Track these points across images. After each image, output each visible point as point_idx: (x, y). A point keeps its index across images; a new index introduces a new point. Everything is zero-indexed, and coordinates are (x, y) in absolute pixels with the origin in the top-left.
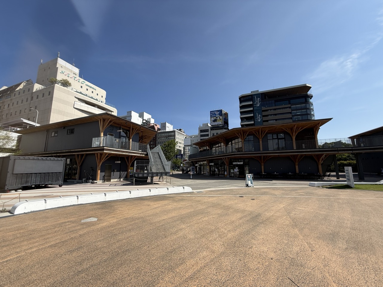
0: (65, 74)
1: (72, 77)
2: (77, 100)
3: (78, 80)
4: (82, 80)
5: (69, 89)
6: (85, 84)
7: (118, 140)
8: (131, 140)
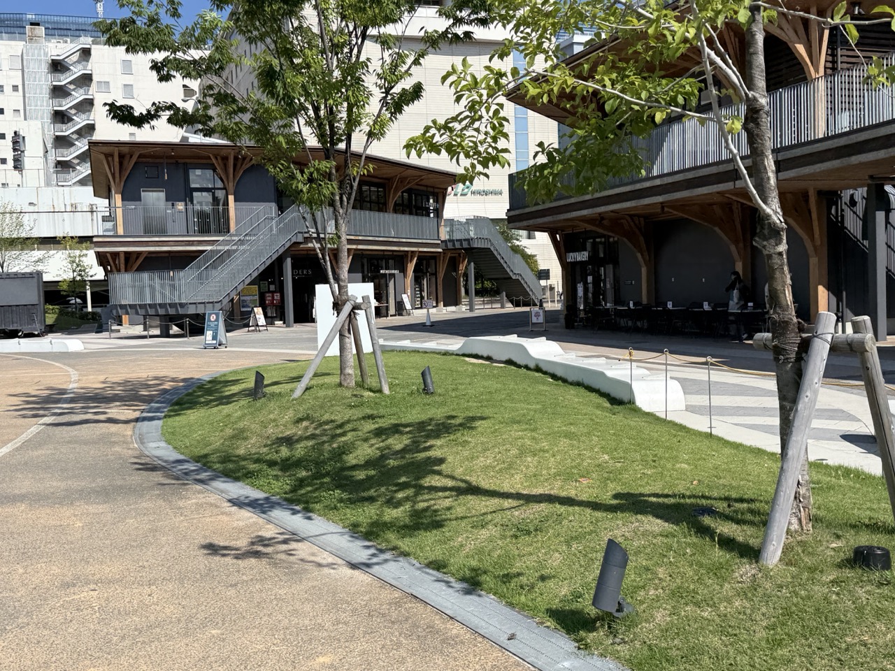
7: (183, 203)
8: (231, 198)
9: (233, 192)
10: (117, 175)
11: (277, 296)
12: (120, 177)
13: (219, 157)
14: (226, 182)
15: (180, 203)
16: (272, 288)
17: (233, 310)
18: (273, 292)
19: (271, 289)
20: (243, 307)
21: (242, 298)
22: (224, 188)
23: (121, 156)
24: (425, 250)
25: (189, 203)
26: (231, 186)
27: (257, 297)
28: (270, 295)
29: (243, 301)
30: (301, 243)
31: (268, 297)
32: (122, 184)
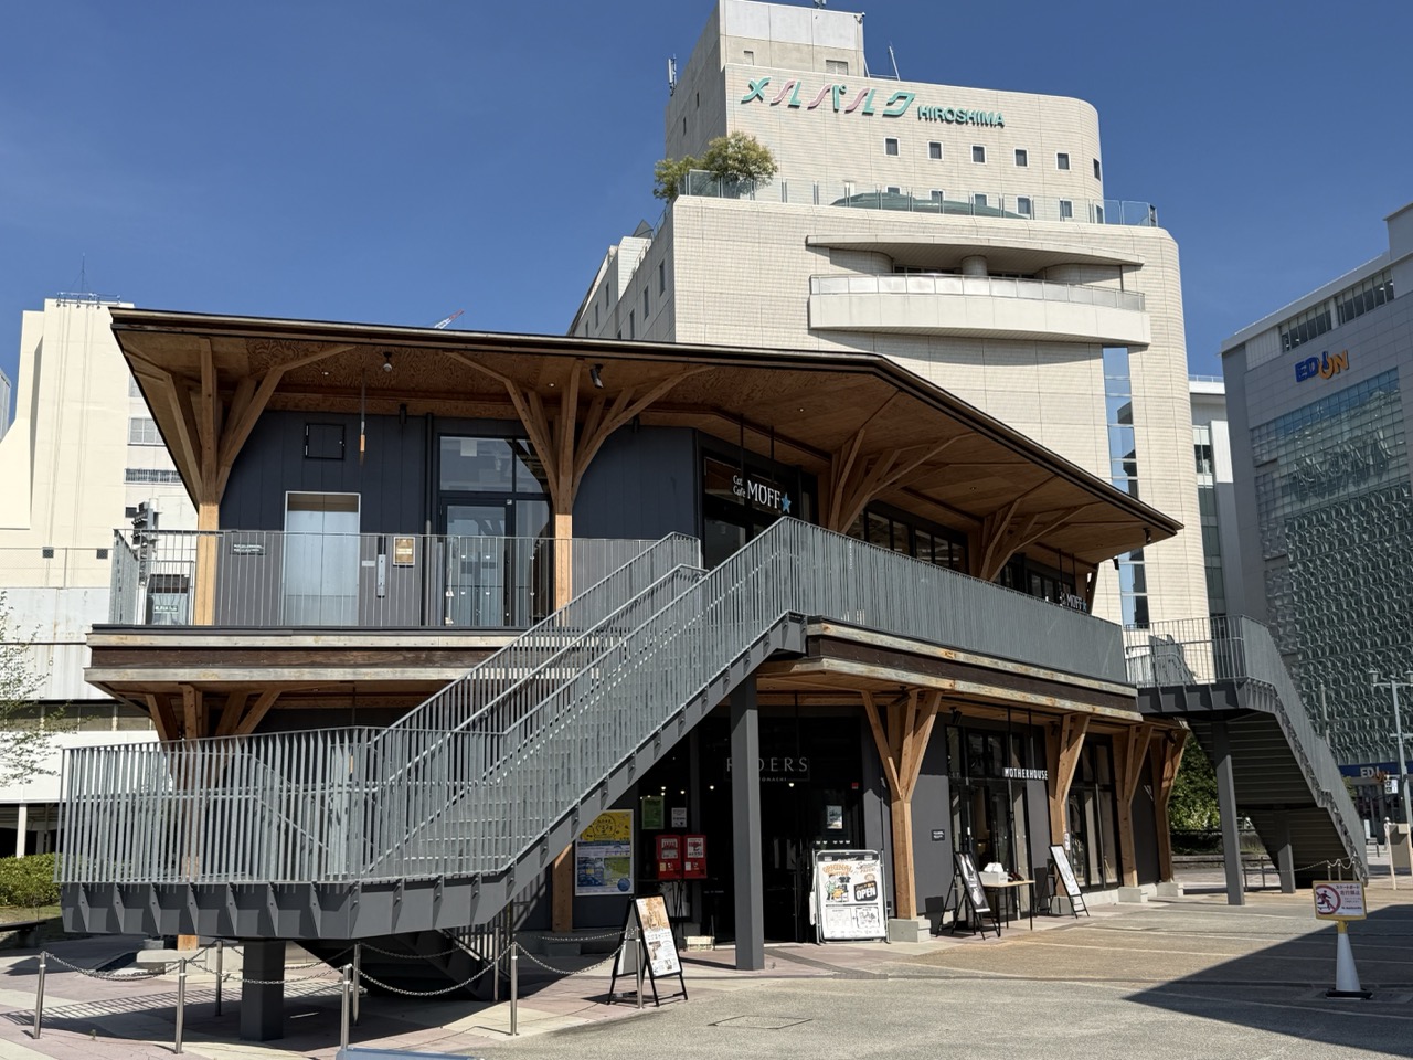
0: (769, 94)
1: (821, 98)
2: (822, 263)
3: (859, 101)
4: (889, 88)
5: (763, 199)
6: (911, 113)
7: (413, 538)
8: (564, 523)
9: (570, 505)
10: (209, 441)
11: (696, 848)
12: (219, 449)
13: (532, 395)
14: (550, 476)
15: (405, 538)
16: (679, 817)
17: (549, 892)
18: (682, 834)
19: (675, 823)
20: (587, 882)
21: (579, 853)
22: (547, 497)
23: (228, 385)
24: (1108, 712)
25: (432, 539)
26: (565, 488)
27: (629, 850)
28: (674, 841)
29: (586, 861)
30: (794, 656)
31: (668, 851)
32: (225, 472)
